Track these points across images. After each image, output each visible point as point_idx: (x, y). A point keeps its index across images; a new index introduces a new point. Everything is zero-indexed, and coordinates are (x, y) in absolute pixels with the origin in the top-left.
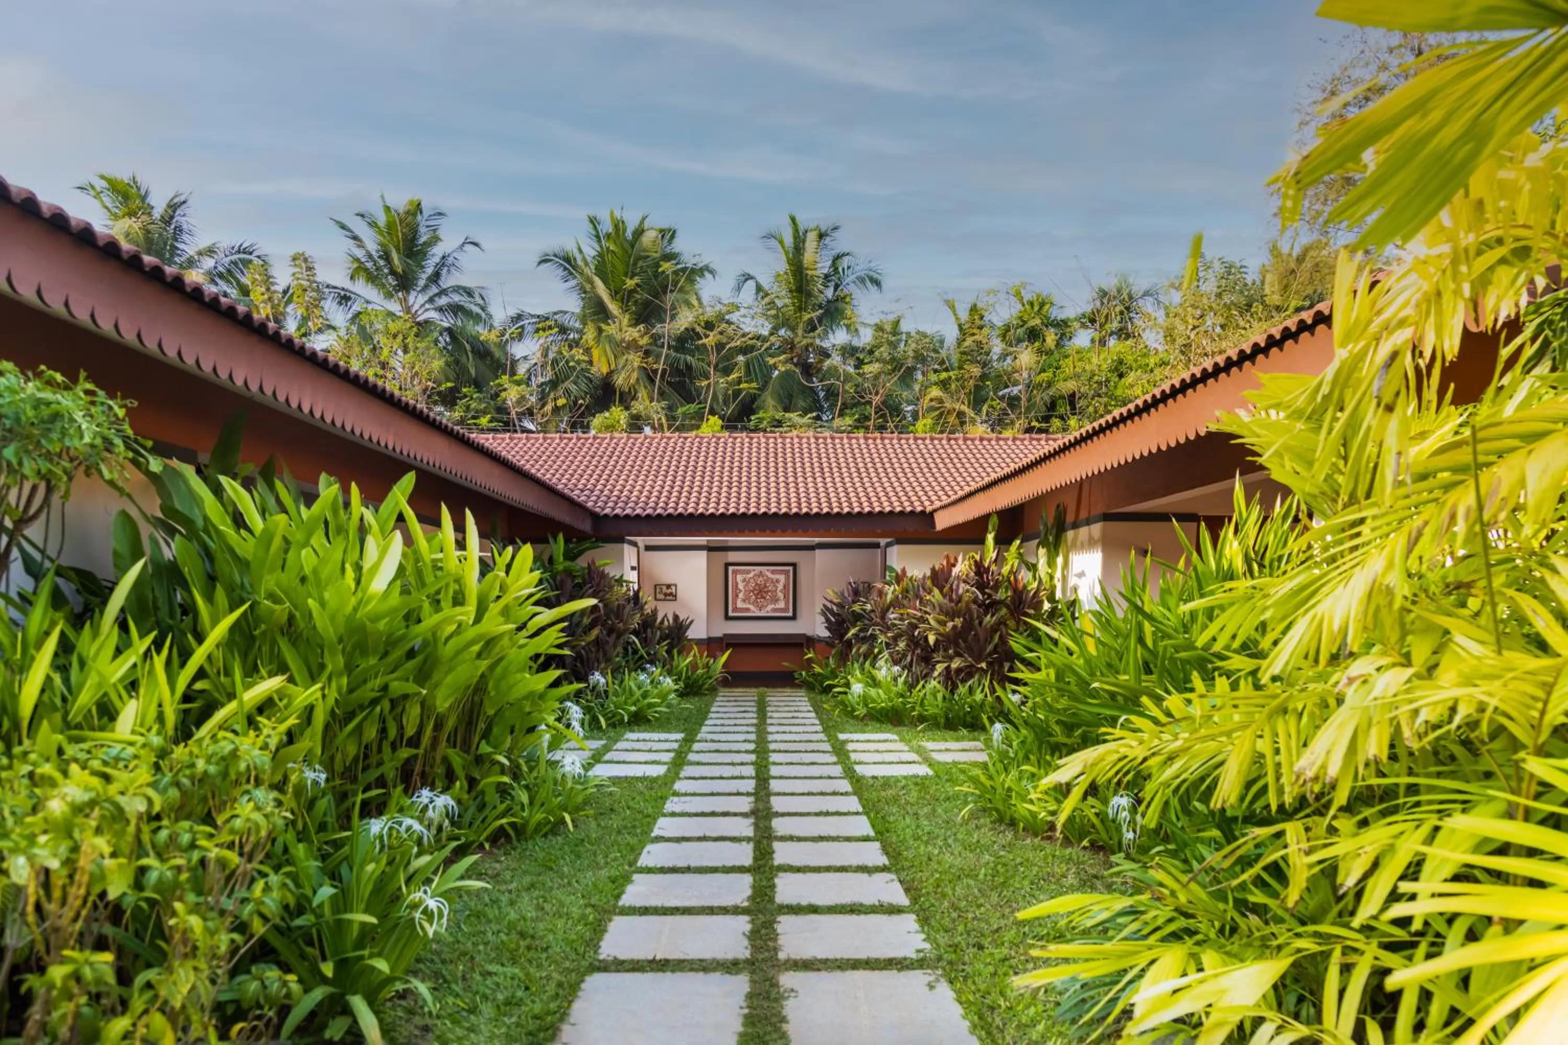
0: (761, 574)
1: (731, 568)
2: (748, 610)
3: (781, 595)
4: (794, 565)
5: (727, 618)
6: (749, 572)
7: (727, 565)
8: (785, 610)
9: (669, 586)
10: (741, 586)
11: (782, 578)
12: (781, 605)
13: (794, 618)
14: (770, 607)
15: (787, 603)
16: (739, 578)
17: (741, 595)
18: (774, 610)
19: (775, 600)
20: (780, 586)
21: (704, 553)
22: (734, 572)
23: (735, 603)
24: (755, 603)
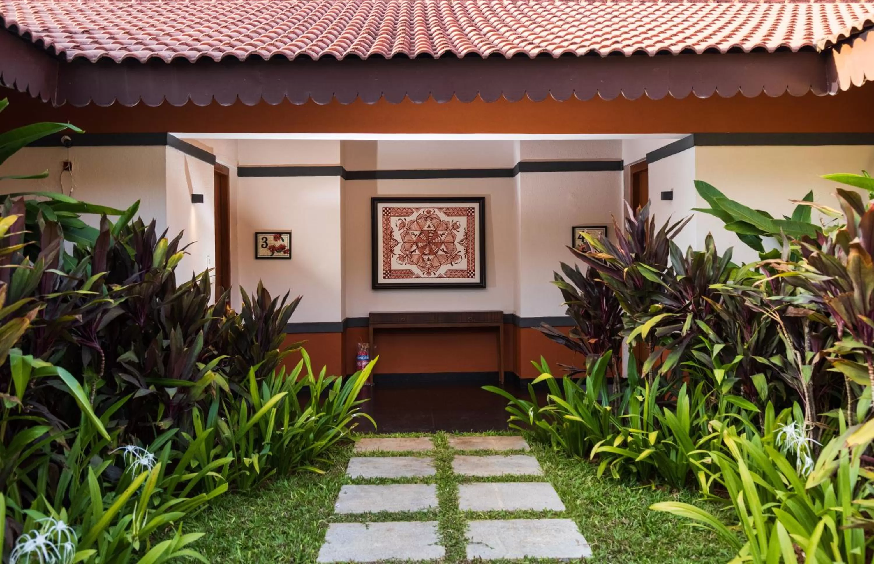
0: (428, 216)
1: (381, 207)
2: (408, 273)
3: (460, 248)
4: (481, 200)
5: (376, 286)
6: (409, 212)
7: (375, 201)
8: (469, 273)
9: (278, 235)
10: (397, 235)
11: (462, 221)
12: (462, 264)
13: (481, 285)
14: (443, 269)
15: (470, 262)
16: (395, 221)
17: (397, 250)
18: (451, 273)
19: (452, 257)
20: (460, 236)
21: (337, 180)
22: (387, 212)
23: (387, 263)
24: (421, 263)
